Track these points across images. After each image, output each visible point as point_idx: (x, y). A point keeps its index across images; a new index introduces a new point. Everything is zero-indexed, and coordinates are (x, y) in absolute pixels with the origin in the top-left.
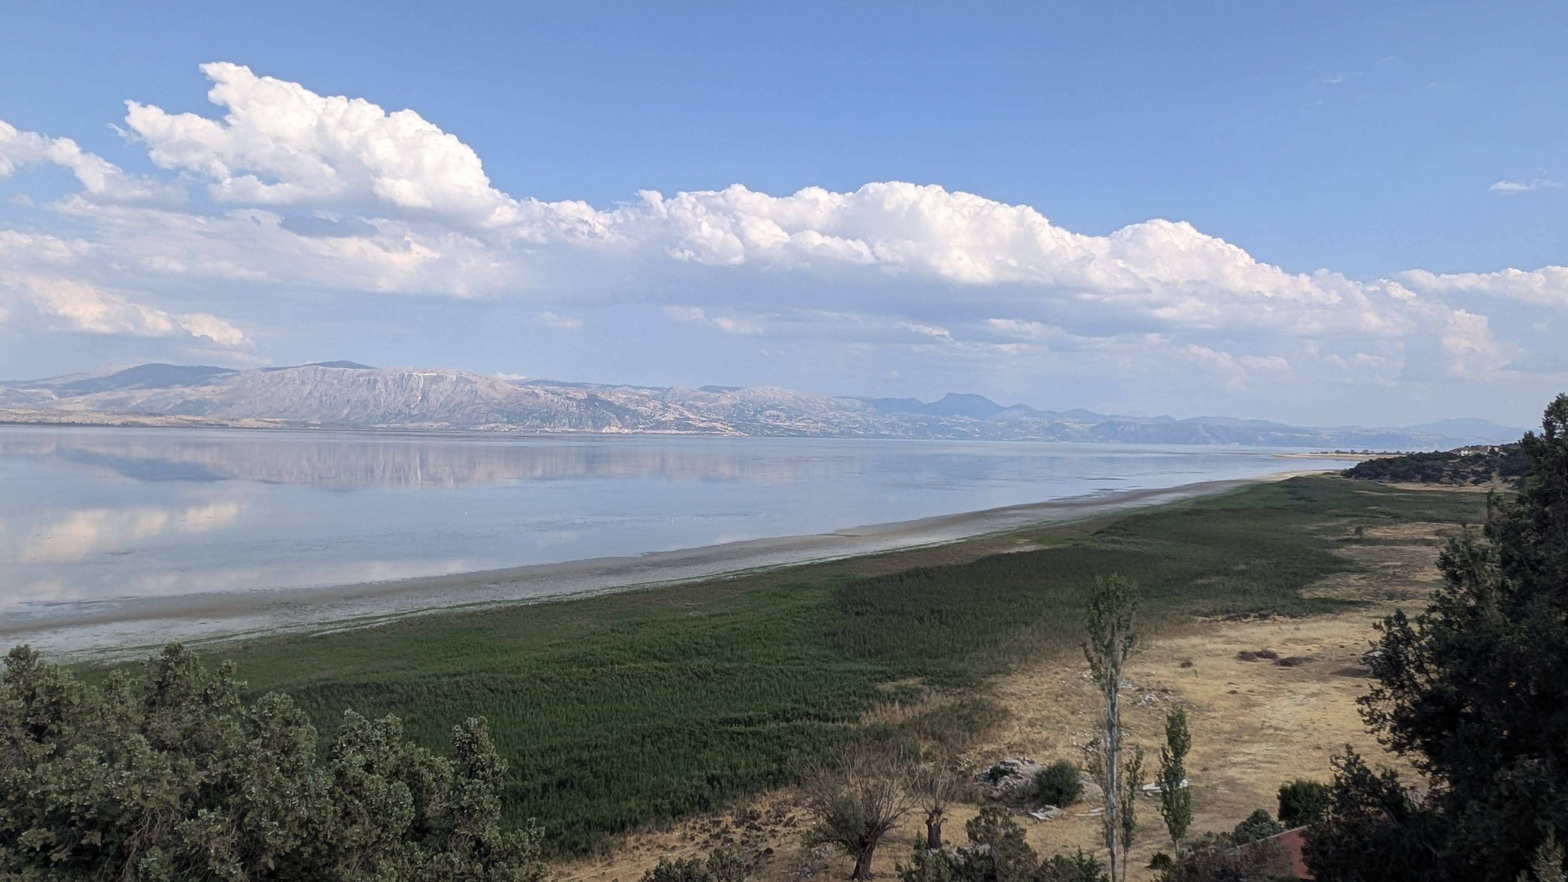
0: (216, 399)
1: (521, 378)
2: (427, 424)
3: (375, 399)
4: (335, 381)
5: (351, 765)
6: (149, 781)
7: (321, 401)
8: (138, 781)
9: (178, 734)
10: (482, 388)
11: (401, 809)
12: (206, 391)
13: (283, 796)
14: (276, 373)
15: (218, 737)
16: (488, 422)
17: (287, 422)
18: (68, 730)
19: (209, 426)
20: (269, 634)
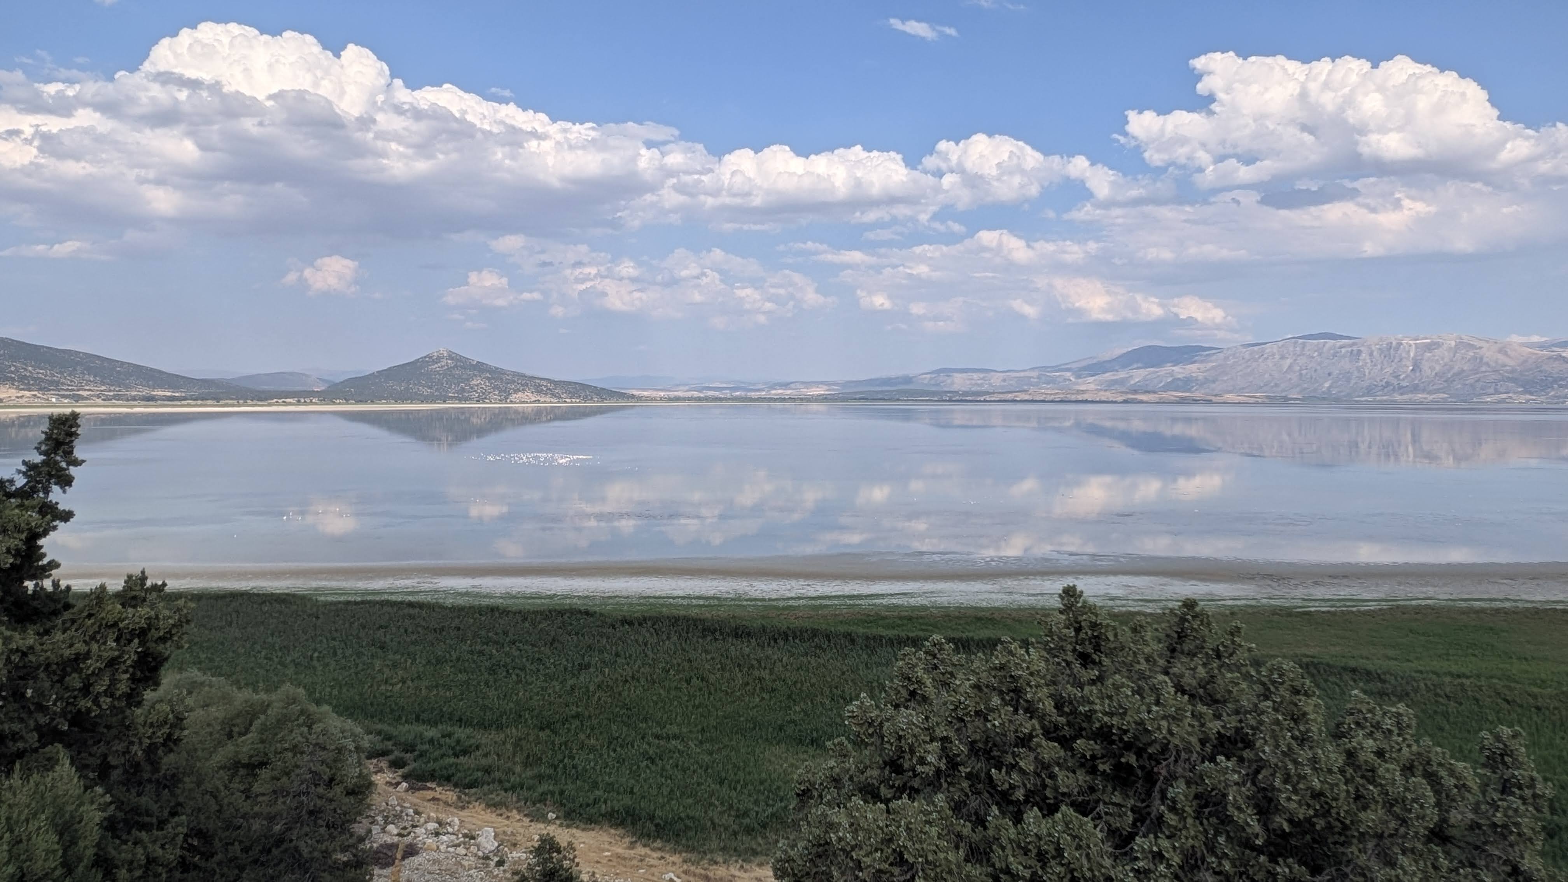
0: (1201, 376)
1: (1543, 339)
2: (1420, 396)
3: (1359, 371)
4: (1316, 354)
5: (1362, 748)
6: (1174, 718)
7: (1301, 375)
8: (1164, 717)
9: (1194, 683)
10: (1489, 353)
11: (1422, 806)
12: (1192, 369)
13: (1295, 762)
14: (1256, 348)
15: (1230, 692)
16: (1497, 392)
17: (1267, 397)
18: (1106, 661)
19: (1195, 401)
20: (1253, 603)
